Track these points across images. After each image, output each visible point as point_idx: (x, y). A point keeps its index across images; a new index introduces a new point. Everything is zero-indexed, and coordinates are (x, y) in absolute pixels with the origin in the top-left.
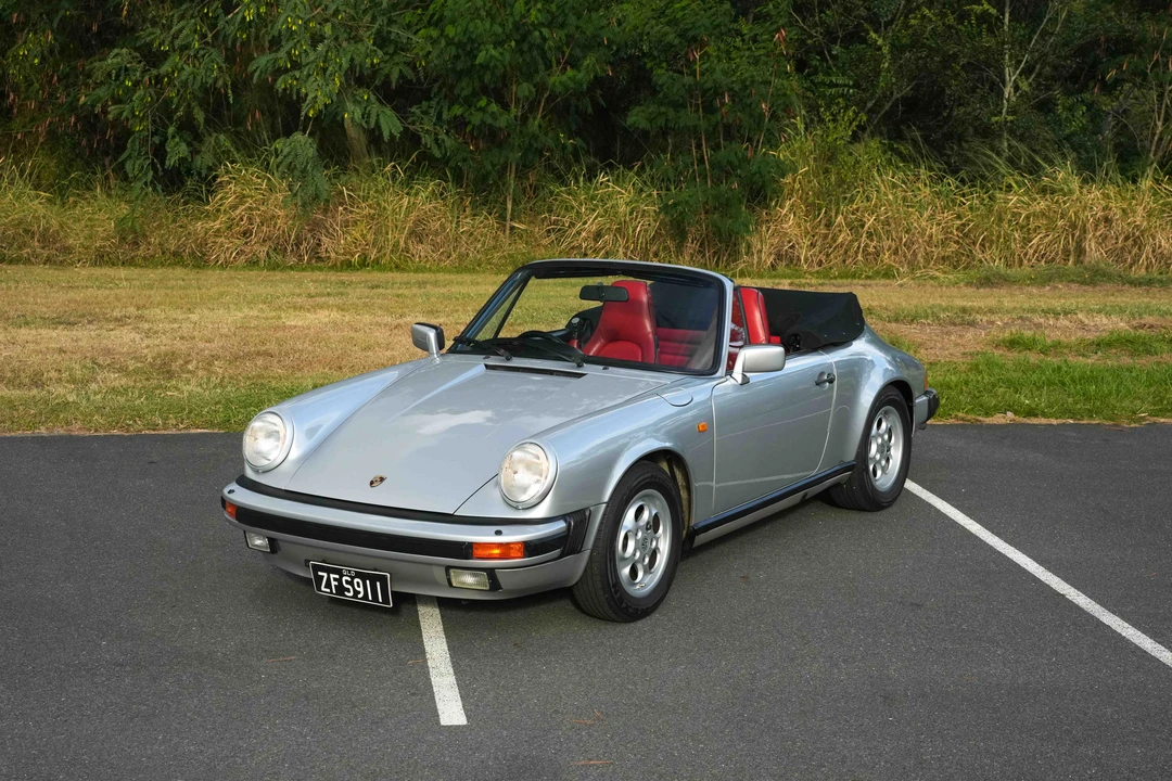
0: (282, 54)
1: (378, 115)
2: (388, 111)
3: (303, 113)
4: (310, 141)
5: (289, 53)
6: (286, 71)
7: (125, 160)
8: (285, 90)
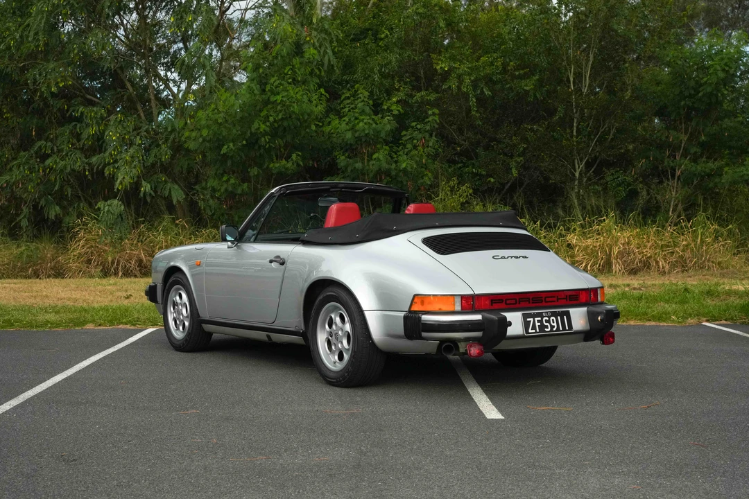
0: (107, 154)
1: (170, 190)
2: (176, 187)
3: (116, 187)
4: (120, 203)
5: (111, 154)
6: (109, 164)
7: (21, 220)
8: (110, 174)
